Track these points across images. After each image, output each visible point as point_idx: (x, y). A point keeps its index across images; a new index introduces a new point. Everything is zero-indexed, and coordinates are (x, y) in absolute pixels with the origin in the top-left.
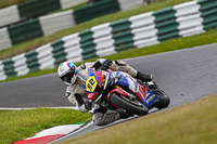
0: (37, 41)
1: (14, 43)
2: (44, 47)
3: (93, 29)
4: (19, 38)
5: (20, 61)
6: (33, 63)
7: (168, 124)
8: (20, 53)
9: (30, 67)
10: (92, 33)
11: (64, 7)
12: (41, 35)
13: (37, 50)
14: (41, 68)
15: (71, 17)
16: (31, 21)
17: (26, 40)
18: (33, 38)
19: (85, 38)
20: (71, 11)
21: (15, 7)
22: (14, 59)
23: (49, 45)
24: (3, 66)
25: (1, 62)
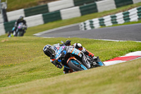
0: (129, 6)
1: (117, 7)
2: (133, 9)
4: (120, 4)
5: (120, 16)
6: (126, 18)
8: (120, 12)
9: (125, 20)
12: (132, 3)
13: (129, 11)
14: (131, 20)
17: (124, 5)
18: (128, 4)
22: (116, 15)
23: (135, 9)
24: (110, 19)
25: (109, 16)
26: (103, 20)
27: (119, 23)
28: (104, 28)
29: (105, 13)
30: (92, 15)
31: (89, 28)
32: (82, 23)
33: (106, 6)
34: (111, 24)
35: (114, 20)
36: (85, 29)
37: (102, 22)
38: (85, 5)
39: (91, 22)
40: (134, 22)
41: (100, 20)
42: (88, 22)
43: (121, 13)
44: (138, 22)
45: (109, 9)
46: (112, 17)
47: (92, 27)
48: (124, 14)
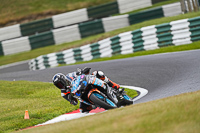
0: (99, 36)
1: (83, 37)
2: (105, 40)
3: (142, 29)
5: (86, 50)
6: (96, 52)
8: (86, 44)
9: (93, 55)
10: (141, 32)
11: (121, 12)
12: (103, 32)
13: (99, 43)
14: (102, 56)
15: (127, 20)
16: (96, 20)
18: (97, 33)
19: (136, 36)
20: (127, 15)
21: (84, 9)
23: (108, 39)
24: (73, 53)
25: (71, 50)
26: (63, 55)
27: (85, 60)
28: (63, 66)
29: (66, 46)
30: (47, 48)
31: (42, 67)
32: (33, 60)
33: (67, 36)
34: (74, 61)
35: (78, 56)
36: (38, 68)
37: (61, 59)
38: (37, 34)
39: (46, 58)
40: (105, 59)
41: (58, 56)
42: (40, 59)
43: (88, 46)
44: (112, 58)
45: (71, 41)
46: (75, 51)
47: (47, 66)
48: (92, 47)
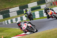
1: (18, 15)
7: (50, 32)
9: (21, 20)
16: (22, 10)
19: (33, 14)
21: (18, 7)
22: (18, 18)
32: (4, 22)
37: (12, 21)
38: (5, 14)
47: (8, 23)
